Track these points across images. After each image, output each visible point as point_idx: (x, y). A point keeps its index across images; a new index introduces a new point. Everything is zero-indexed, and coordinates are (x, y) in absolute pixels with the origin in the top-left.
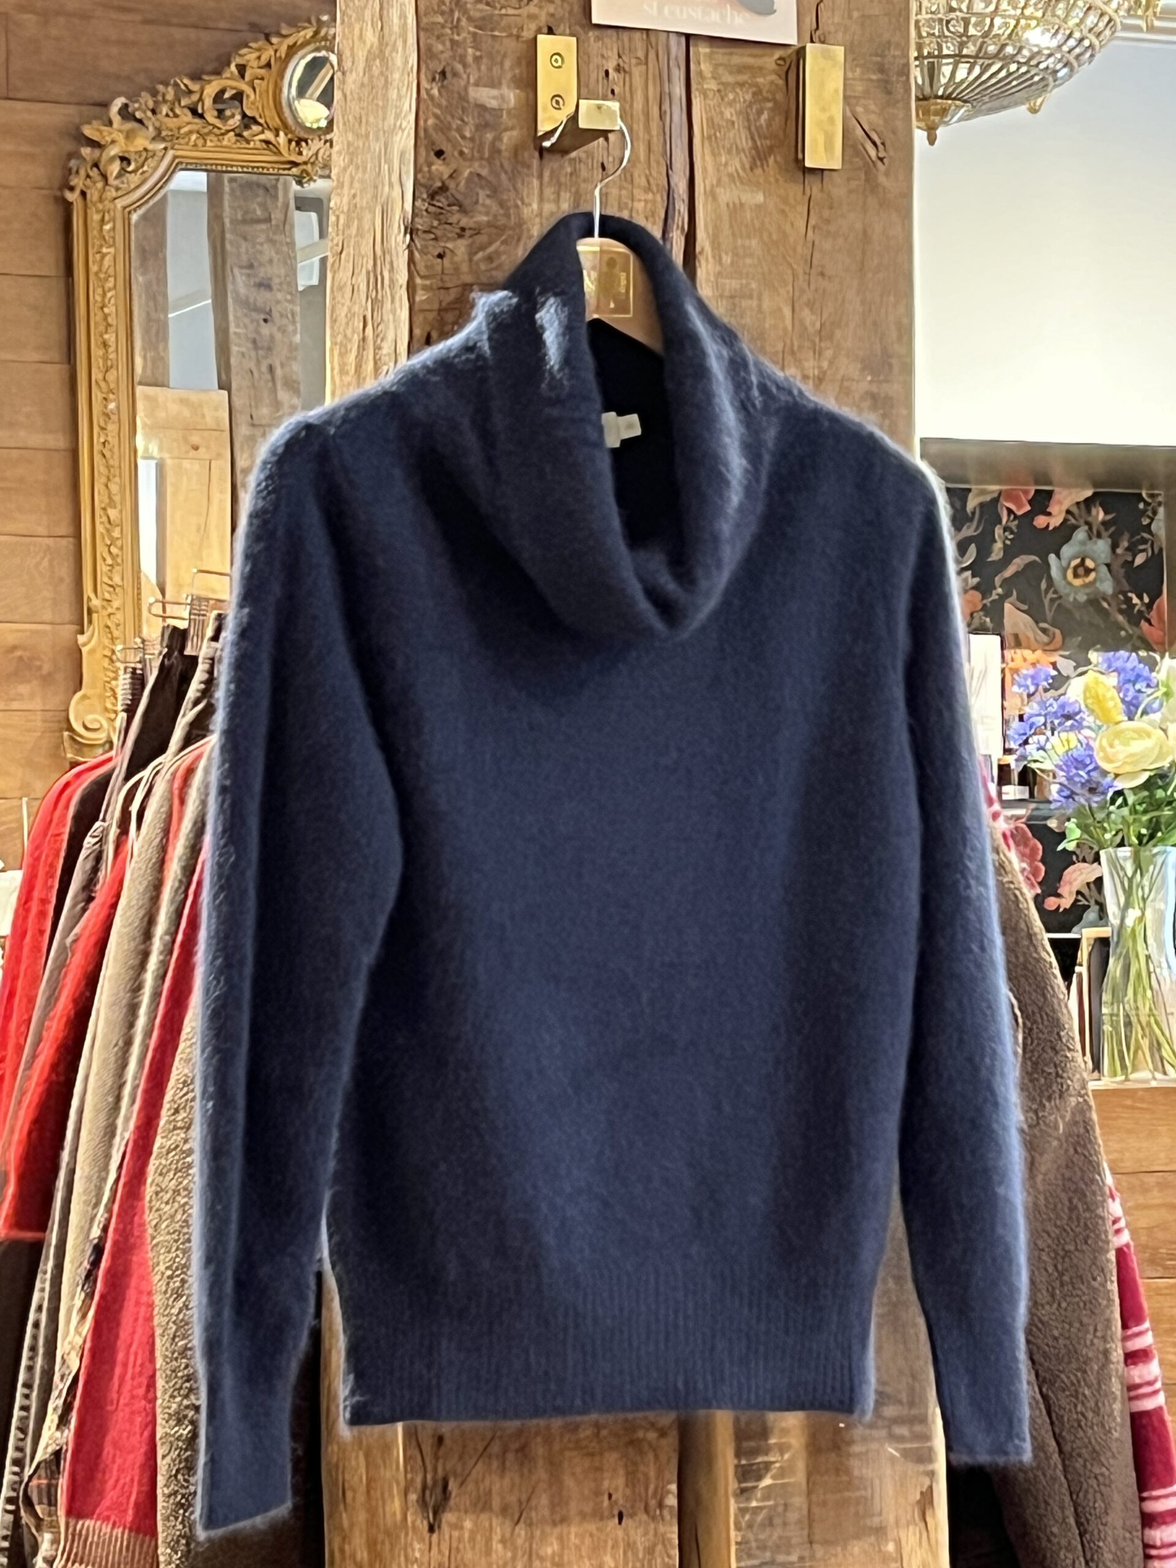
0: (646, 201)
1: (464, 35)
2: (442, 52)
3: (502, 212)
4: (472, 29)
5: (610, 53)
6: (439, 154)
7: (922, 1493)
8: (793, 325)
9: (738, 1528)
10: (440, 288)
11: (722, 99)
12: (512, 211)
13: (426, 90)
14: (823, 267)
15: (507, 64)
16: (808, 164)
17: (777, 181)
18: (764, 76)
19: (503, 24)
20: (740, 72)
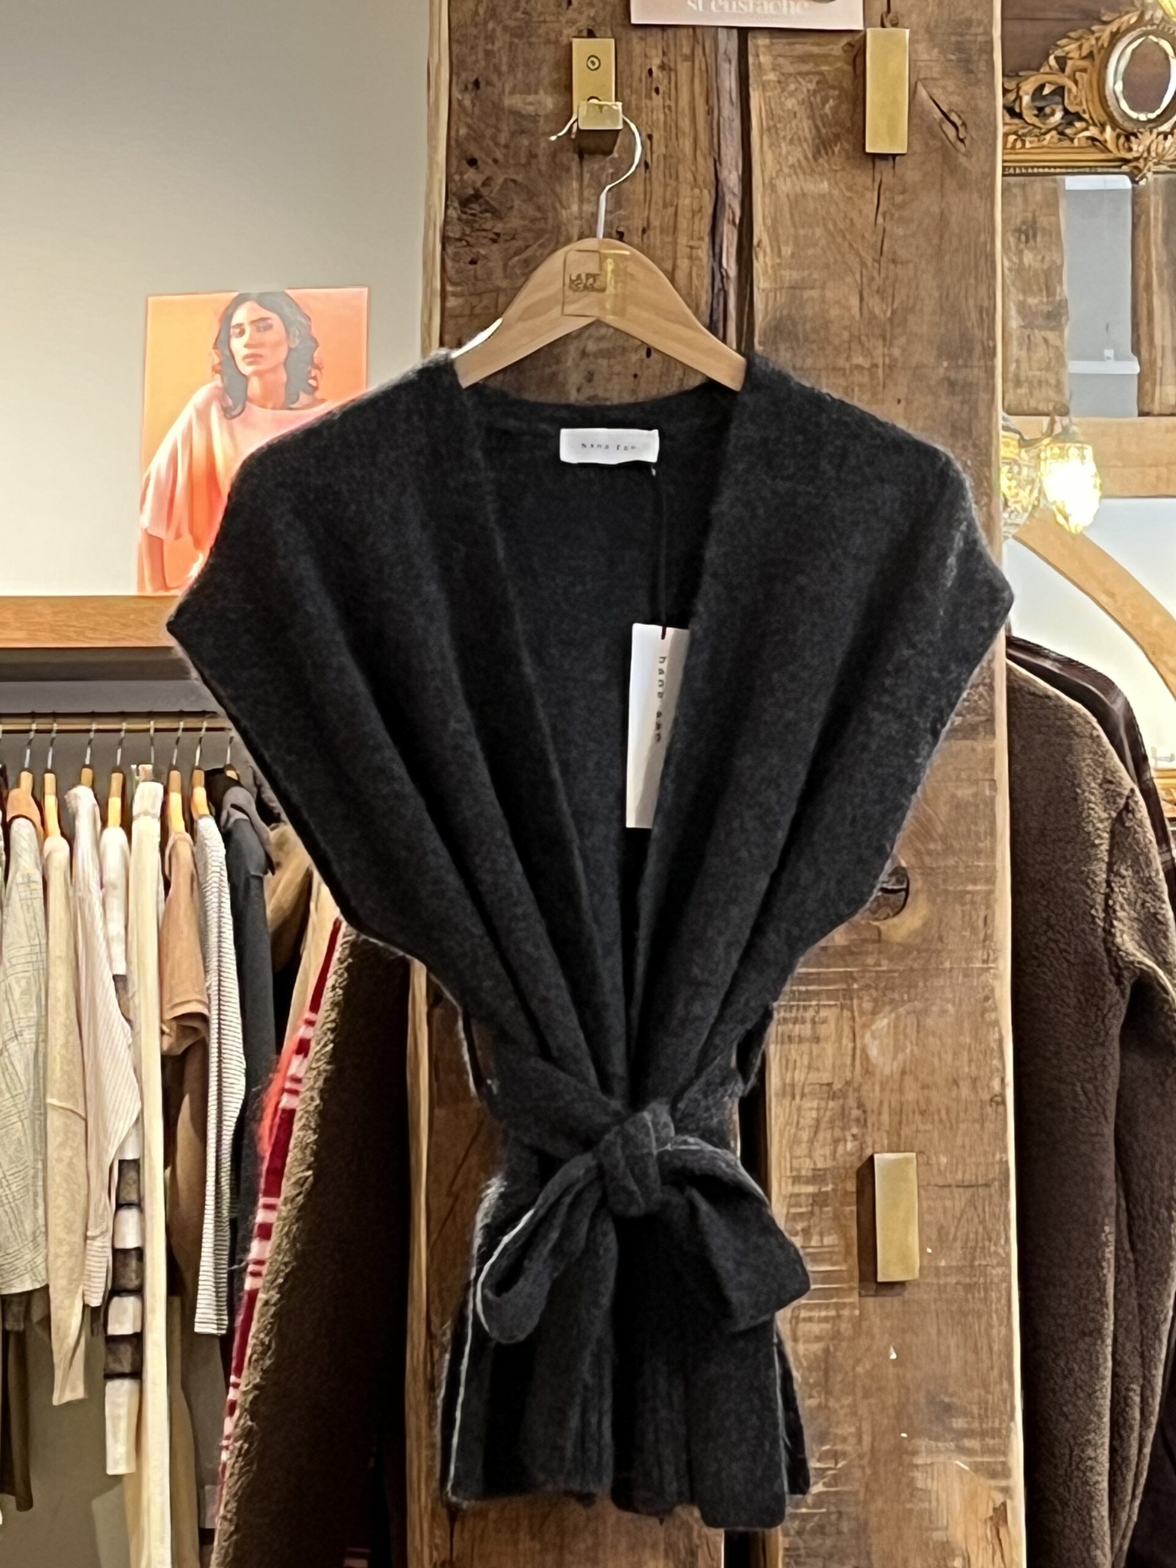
0: (693, 197)
1: (498, 45)
2: (477, 61)
3: (539, 215)
4: (507, 38)
5: (654, 52)
6: (473, 162)
7: (995, 1509)
8: (861, 314)
9: (786, 1535)
10: (471, 294)
11: (783, 90)
12: (550, 215)
13: (459, 102)
14: (895, 253)
15: (545, 71)
16: (868, 150)
17: (843, 169)
18: (830, 64)
19: (542, 31)
20: (803, 61)
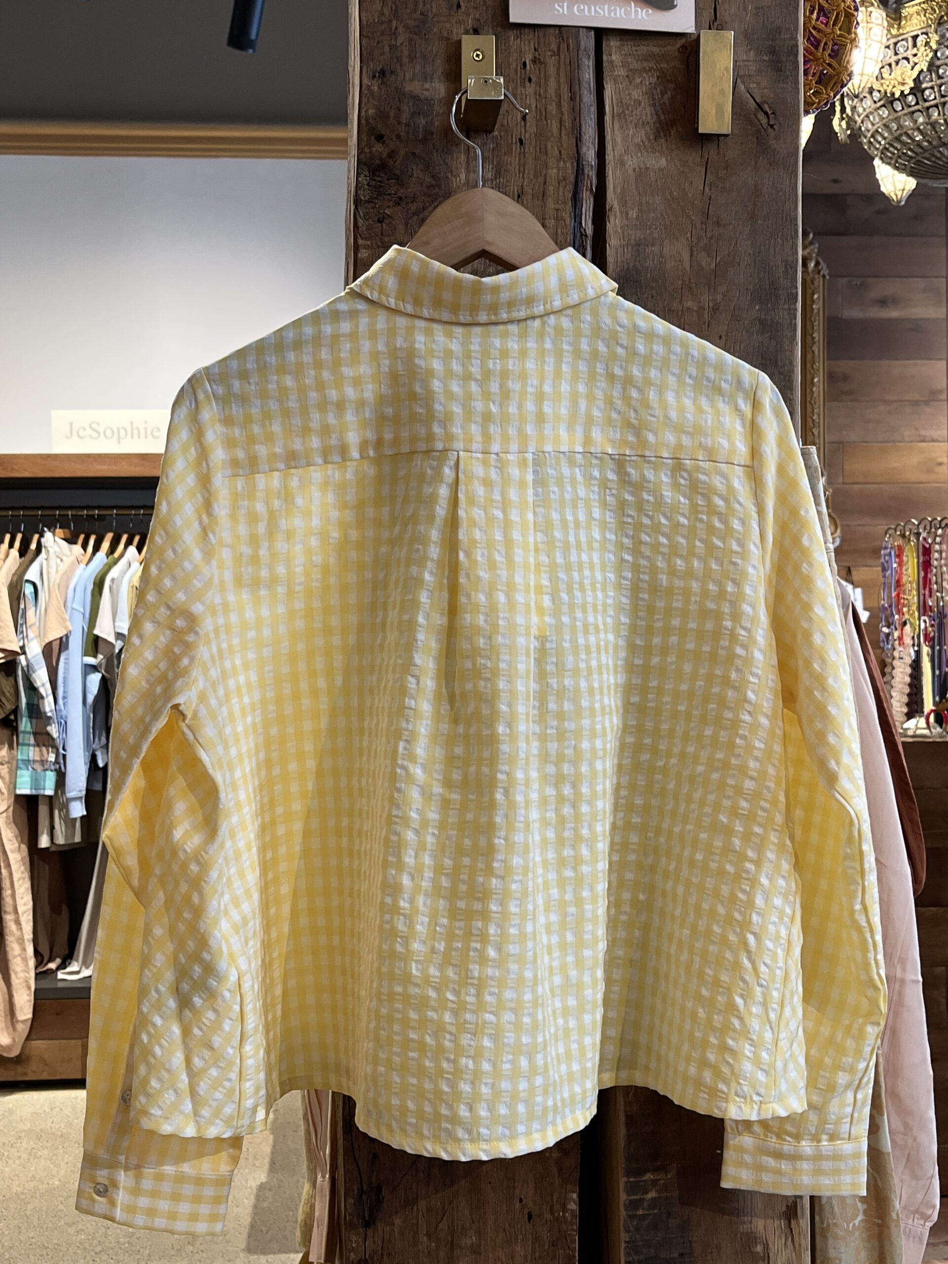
0: (559, 169)
1: (399, 41)
2: (383, 54)
3: (434, 182)
4: (408, 35)
5: (527, 48)
6: (380, 138)
8: (691, 266)
9: (627, 1231)
11: (631, 83)
12: (443, 182)
13: (369, 87)
14: (718, 216)
16: (700, 132)
17: (678, 148)
18: (668, 62)
19: (436, 29)
20: (646, 60)
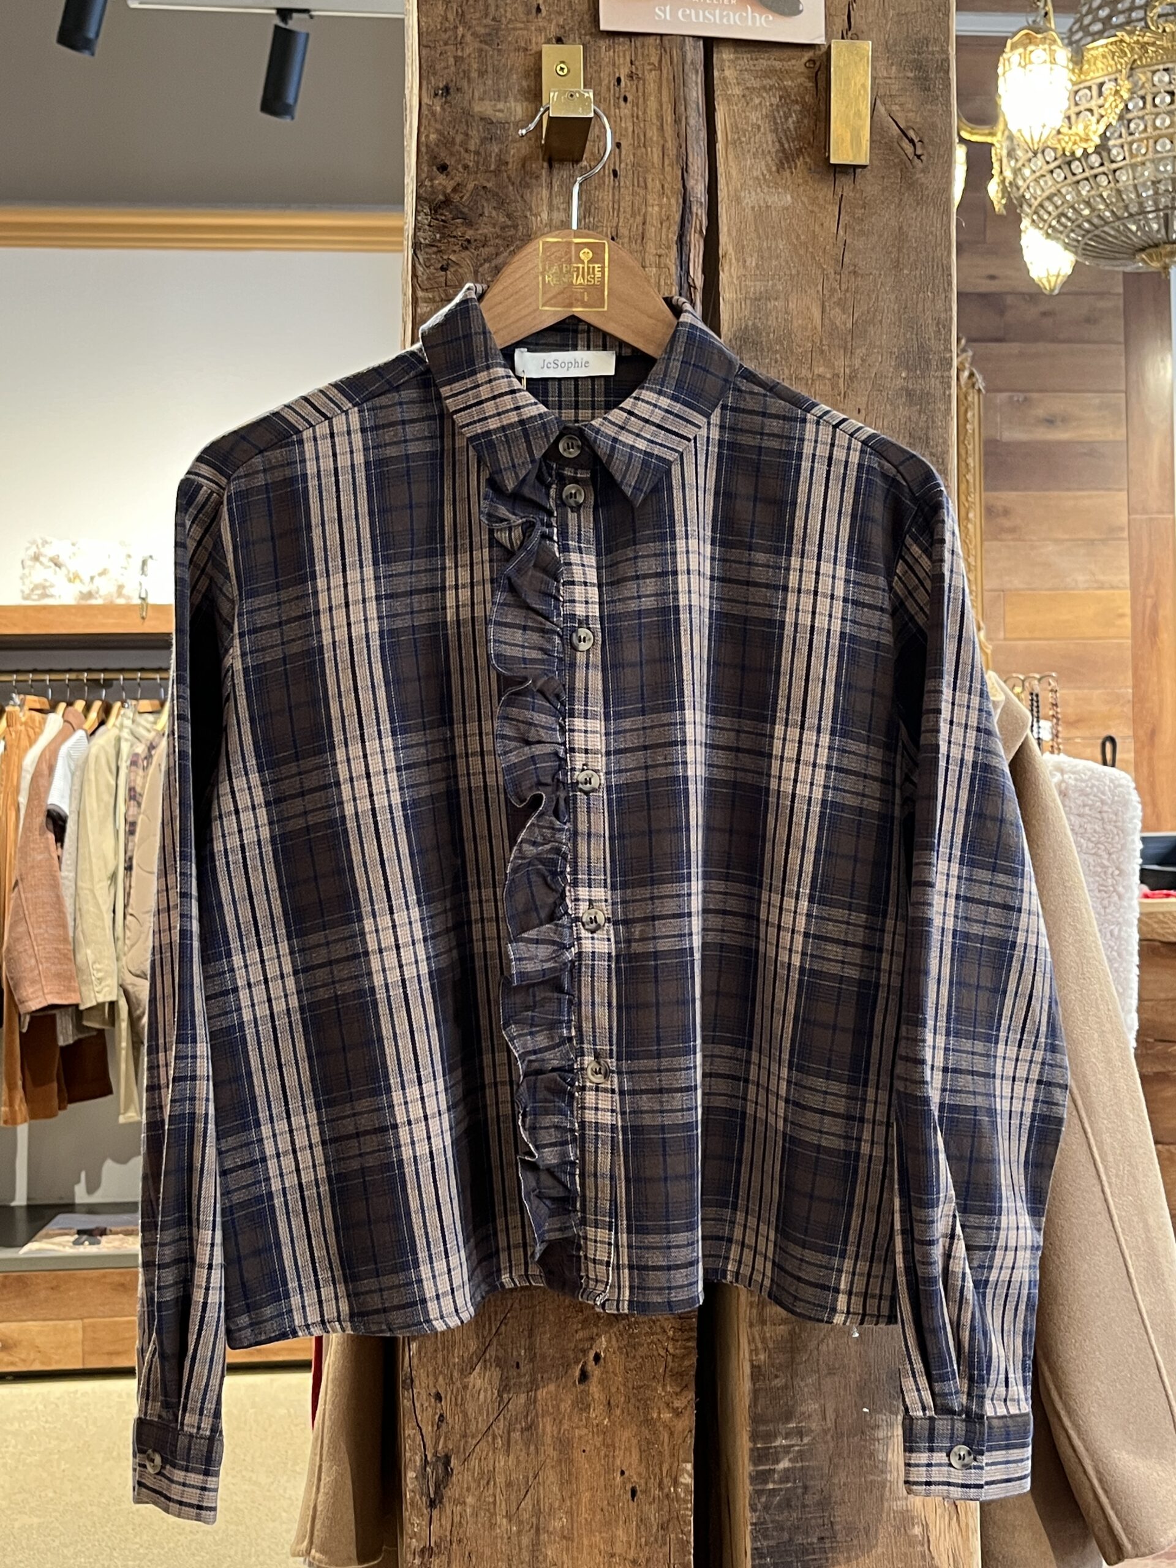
0: (661, 206)
1: (467, 51)
2: (447, 67)
3: (509, 222)
4: (477, 45)
5: (622, 60)
6: (443, 168)
8: (823, 324)
9: (753, 1509)
10: (442, 301)
11: (748, 104)
12: (519, 222)
13: (430, 107)
14: (855, 265)
15: (514, 78)
16: (832, 161)
17: (806, 183)
18: (792, 79)
19: (511, 38)
20: (767, 76)
